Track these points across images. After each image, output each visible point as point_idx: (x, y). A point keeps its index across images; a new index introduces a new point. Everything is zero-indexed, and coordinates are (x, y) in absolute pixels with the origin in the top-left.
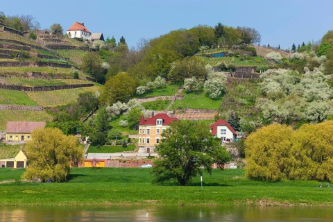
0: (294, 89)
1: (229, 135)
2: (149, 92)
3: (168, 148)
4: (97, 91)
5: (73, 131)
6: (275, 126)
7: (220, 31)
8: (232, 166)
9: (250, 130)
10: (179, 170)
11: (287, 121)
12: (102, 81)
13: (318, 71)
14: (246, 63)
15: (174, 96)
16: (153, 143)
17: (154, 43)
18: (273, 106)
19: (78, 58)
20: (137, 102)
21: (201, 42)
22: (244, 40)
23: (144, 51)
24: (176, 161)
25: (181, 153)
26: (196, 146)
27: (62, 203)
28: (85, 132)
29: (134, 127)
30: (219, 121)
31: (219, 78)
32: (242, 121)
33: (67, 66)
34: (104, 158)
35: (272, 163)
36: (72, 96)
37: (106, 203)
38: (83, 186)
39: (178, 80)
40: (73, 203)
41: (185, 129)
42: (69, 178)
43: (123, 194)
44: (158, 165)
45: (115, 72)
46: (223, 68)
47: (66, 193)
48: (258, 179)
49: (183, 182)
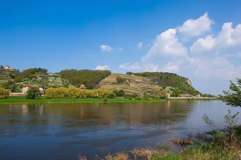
0: (55, 81)
1: (42, 89)
2: (25, 81)
3: (29, 92)
4: (12, 80)
5: (7, 88)
6: (51, 88)
7: (40, 69)
8: (43, 95)
9: (46, 89)
10: (32, 96)
11: (54, 87)
12: (13, 78)
13: (59, 78)
14: (45, 76)
15: (30, 82)
16: (26, 91)
17: (25, 71)
18: (51, 84)
19: (8, 73)
20: (22, 83)
21: (36, 71)
22: (45, 71)
23: (23, 72)
24: (31, 94)
25: (32, 93)
26: (35, 92)
27: (5, 103)
28: (10, 89)
29: (21, 88)
30: (40, 87)
31: (39, 79)
32: (45, 87)
33: (5, 75)
34: (15, 94)
35: (51, 95)
36: (7, 81)
37: (15, 103)
38: (10, 100)
39: (31, 78)
40: (8, 103)
41: (32, 88)
42: (6, 98)
43: (19, 101)
44: (27, 95)
45: (17, 76)
46: (40, 77)
47: (5, 101)
48: (48, 98)
49: (32, 99)
